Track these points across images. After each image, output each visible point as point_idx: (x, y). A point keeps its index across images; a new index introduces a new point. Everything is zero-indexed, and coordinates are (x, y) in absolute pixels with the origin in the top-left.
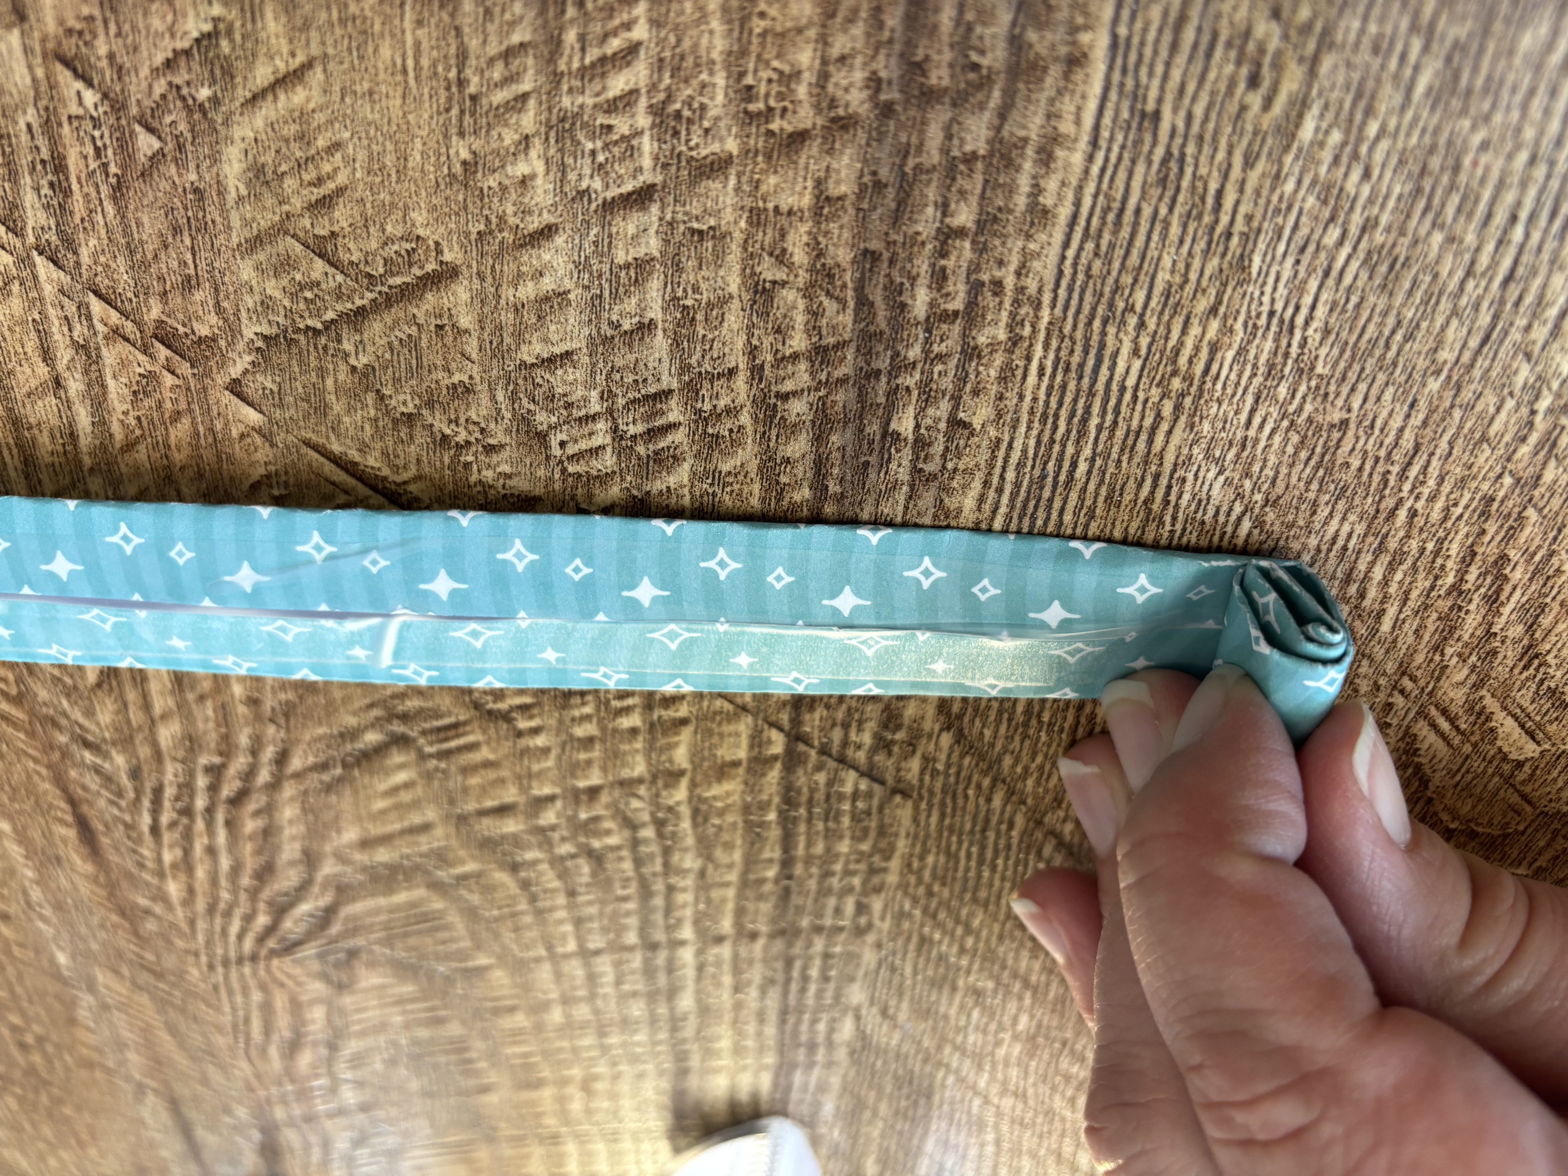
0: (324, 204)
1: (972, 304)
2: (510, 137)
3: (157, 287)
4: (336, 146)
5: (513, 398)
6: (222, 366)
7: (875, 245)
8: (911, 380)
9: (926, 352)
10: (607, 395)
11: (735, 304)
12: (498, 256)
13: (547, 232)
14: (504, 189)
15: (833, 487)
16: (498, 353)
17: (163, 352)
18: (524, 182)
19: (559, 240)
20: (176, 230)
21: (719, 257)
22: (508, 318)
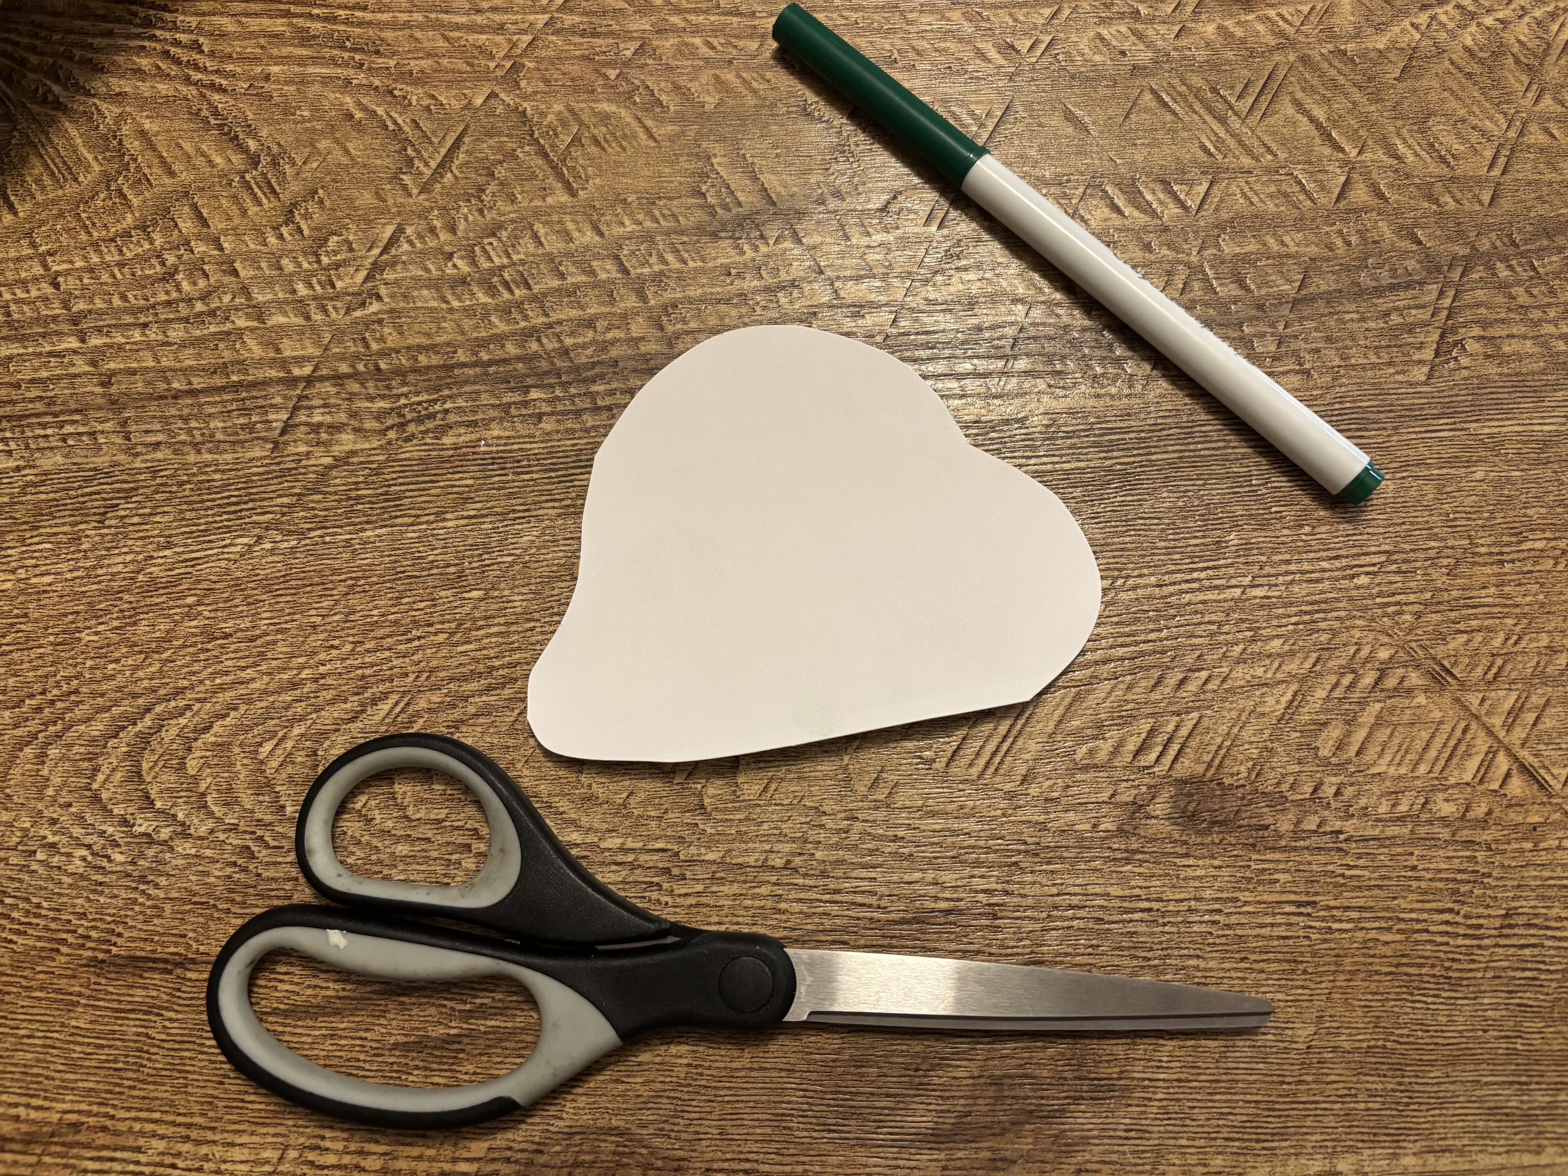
0: (597, 143)
1: (600, 408)
2: (641, 217)
3: (542, 67)
4: (624, 149)
5: (512, 221)
6: (504, 90)
7: (620, 364)
8: (558, 392)
9: (574, 396)
10: (523, 262)
11: (581, 313)
12: (585, 213)
13: (601, 234)
14: (617, 215)
15: (492, 370)
16: (537, 213)
17: (508, 64)
18: (622, 224)
19: (597, 238)
20: (573, 80)
21: (603, 304)
22: (555, 218)
